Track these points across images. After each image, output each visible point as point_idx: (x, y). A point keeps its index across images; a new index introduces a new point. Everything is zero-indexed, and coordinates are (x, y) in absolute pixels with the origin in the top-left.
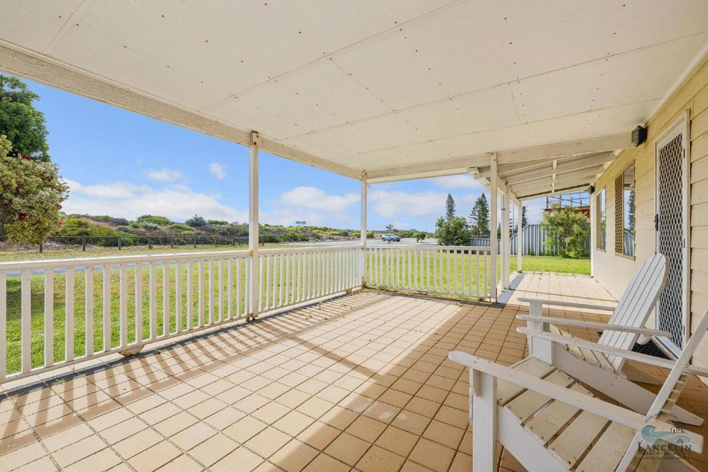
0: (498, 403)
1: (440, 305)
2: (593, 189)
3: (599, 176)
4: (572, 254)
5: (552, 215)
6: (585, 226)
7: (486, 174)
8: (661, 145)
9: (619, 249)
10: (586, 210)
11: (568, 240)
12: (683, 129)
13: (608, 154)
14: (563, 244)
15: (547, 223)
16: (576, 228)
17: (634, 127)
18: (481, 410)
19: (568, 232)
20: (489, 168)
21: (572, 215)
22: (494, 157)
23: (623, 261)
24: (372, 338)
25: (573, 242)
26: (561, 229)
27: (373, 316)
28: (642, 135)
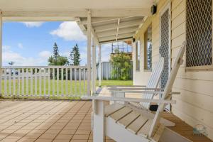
0: (106, 116)
1: (58, 102)
2: (134, 40)
3: (137, 32)
4: (124, 78)
5: (115, 56)
6: (130, 63)
7: (84, 23)
8: (162, 14)
9: (146, 68)
10: (130, 54)
11: (122, 70)
12: (169, 6)
13: (141, 18)
14: (120, 73)
15: (112, 60)
16: (126, 64)
17: (151, 5)
18: (97, 122)
19: (123, 66)
20: (86, 18)
21: (124, 56)
22: (89, 12)
23: (148, 73)
24: (17, 121)
25: (125, 71)
26: (119, 64)
27: (13, 111)
28: (155, 9)
